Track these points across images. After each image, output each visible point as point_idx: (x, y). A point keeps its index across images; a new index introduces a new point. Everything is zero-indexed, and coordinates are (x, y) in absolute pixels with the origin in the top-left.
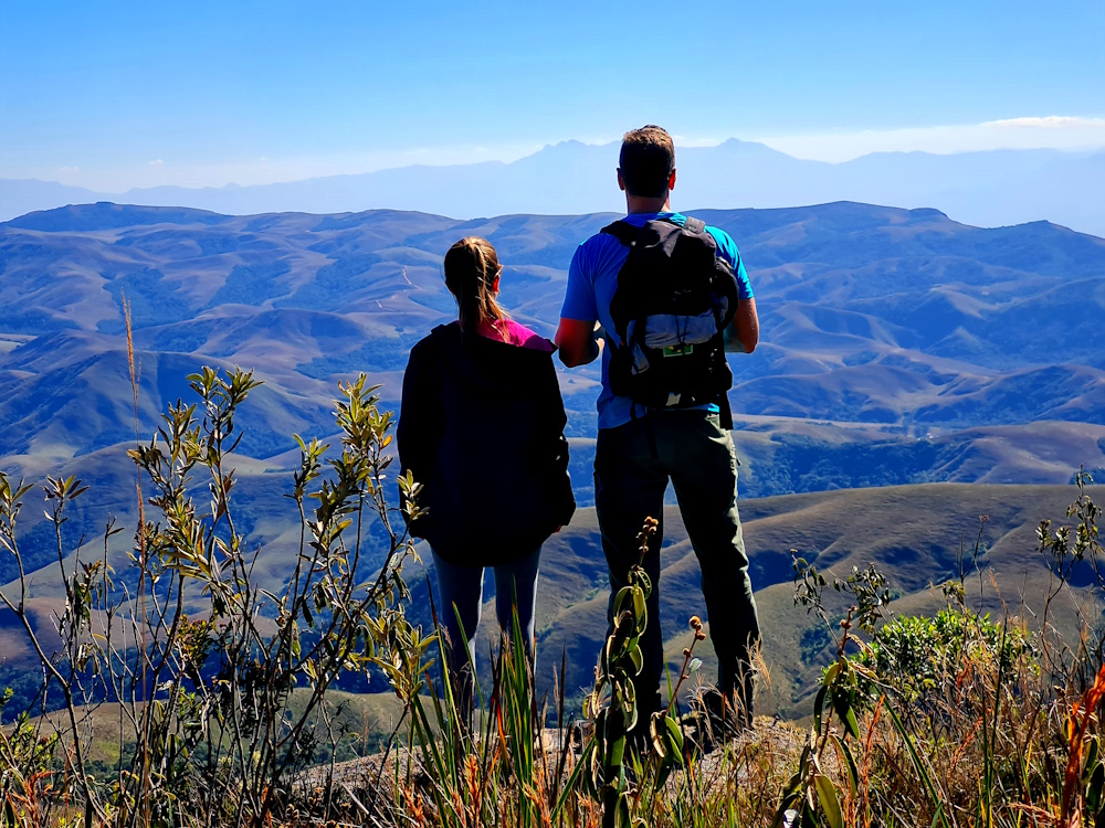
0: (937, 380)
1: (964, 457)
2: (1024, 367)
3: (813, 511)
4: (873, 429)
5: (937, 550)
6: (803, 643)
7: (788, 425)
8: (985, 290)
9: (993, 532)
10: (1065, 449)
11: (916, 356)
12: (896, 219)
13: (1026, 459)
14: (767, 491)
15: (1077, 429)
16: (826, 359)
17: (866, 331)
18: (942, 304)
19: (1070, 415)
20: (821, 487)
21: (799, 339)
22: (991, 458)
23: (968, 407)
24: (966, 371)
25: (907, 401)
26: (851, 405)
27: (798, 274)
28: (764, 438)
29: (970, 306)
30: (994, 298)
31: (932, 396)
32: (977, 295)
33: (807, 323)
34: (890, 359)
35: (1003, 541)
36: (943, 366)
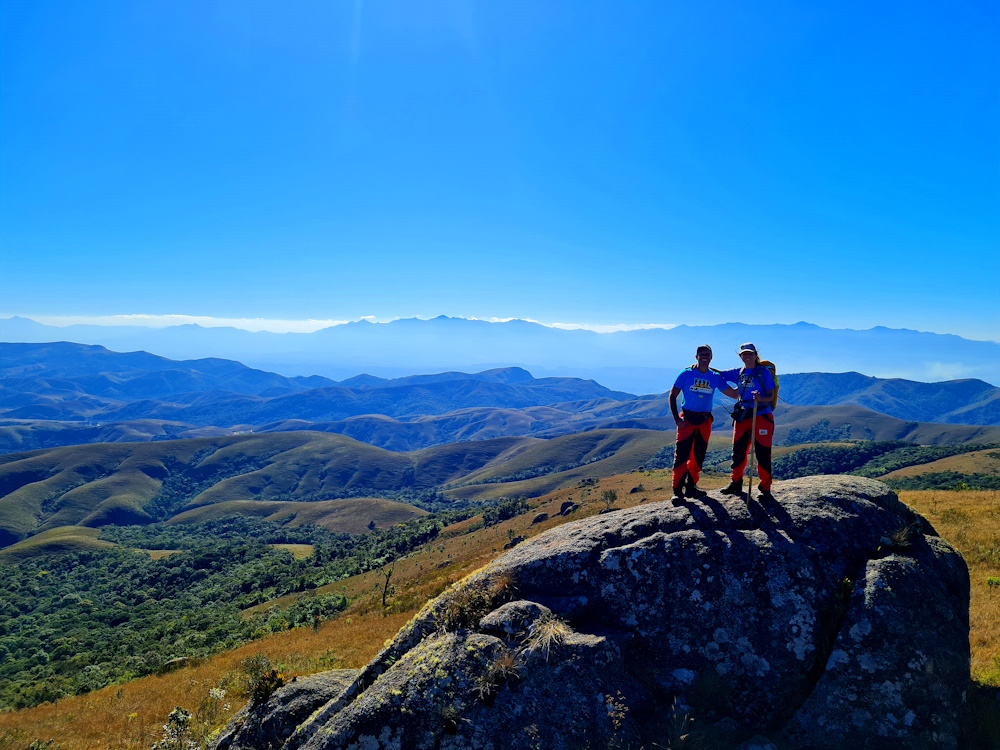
0: (101, 405)
1: (112, 432)
2: (135, 400)
3: (47, 455)
4: (75, 423)
5: (98, 467)
6: (43, 504)
7: (38, 422)
8: (120, 374)
9: (121, 459)
10: (150, 428)
11: (93, 397)
12: (85, 349)
13: (135, 432)
14: (30, 448)
15: (153, 421)
16: (56, 398)
17: (73, 388)
18: (104, 379)
19: (151, 417)
20: (53, 445)
21: (44, 391)
22: (121, 432)
23: (112, 415)
24: (112, 402)
25: (89, 413)
26: (66, 415)
27: (44, 367)
28: (28, 428)
29: (114, 379)
30: (124, 377)
31: (100, 411)
32: (117, 376)
33: (48, 385)
34: (82, 398)
35: (125, 462)
36: (104, 401)
